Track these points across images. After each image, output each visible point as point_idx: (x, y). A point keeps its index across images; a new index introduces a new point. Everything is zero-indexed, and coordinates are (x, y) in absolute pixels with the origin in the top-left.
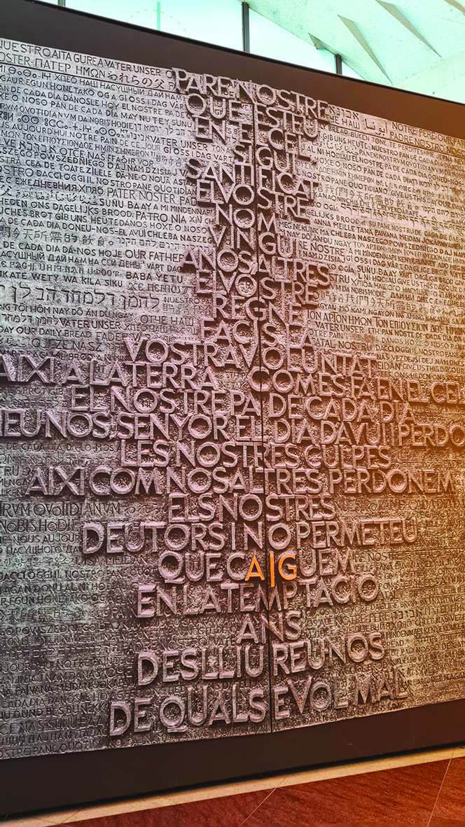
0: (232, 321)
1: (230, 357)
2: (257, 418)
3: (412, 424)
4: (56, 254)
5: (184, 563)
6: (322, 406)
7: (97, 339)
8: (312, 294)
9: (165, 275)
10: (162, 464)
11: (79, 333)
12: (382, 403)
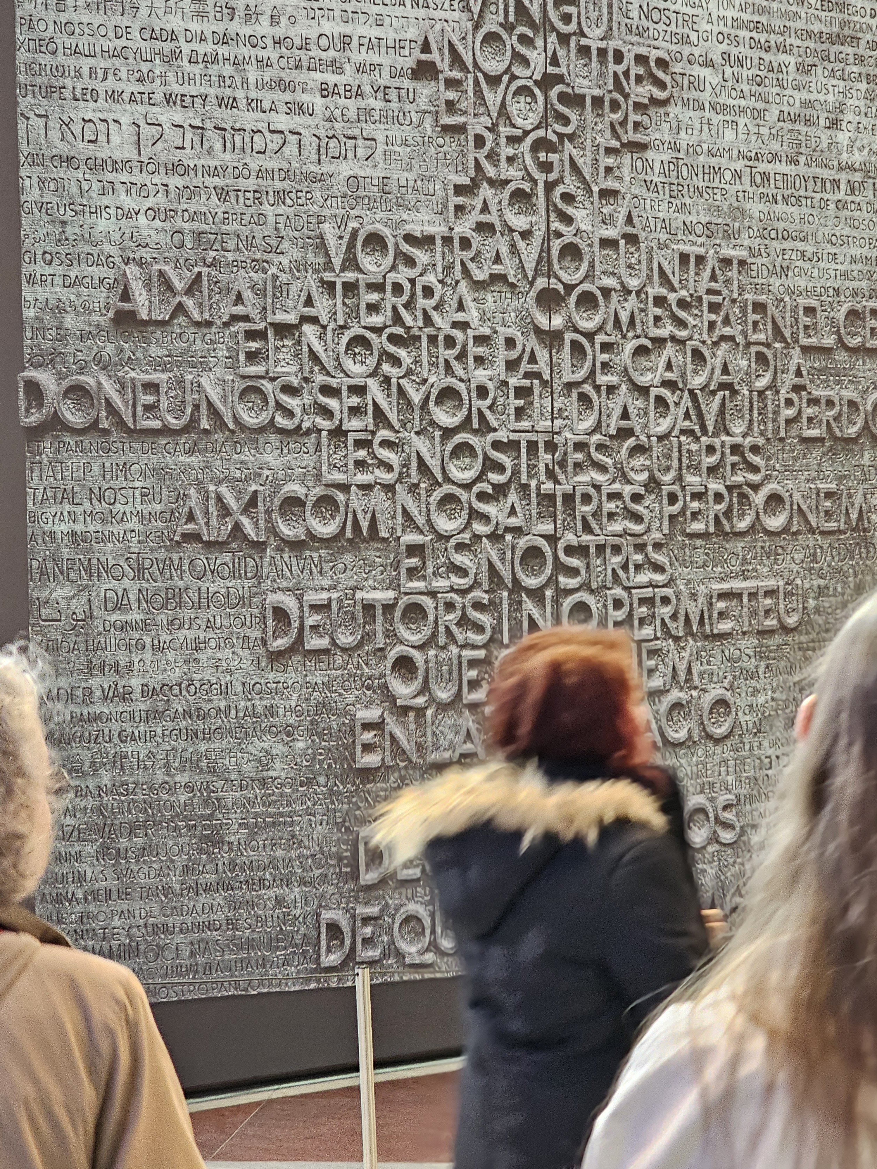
0: (500, 184)
1: (498, 259)
2: (544, 384)
3: (803, 393)
4: (201, 50)
5: (427, 670)
6: (653, 357)
7: (276, 229)
8: (638, 118)
9: (385, 87)
10: (388, 477)
11: (247, 218)
12: (754, 349)
